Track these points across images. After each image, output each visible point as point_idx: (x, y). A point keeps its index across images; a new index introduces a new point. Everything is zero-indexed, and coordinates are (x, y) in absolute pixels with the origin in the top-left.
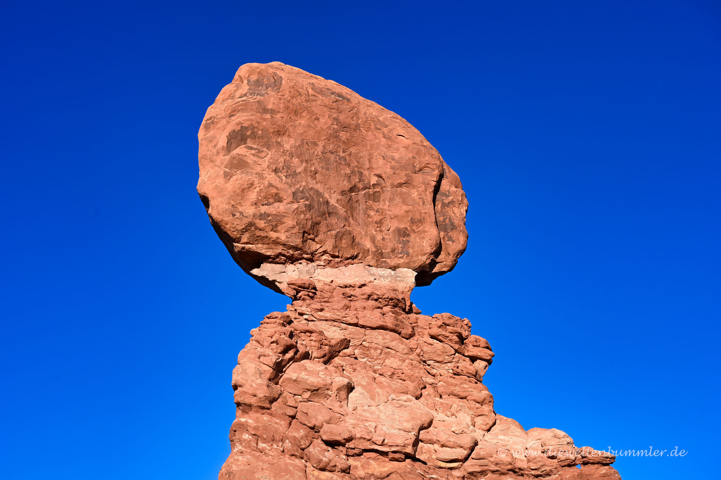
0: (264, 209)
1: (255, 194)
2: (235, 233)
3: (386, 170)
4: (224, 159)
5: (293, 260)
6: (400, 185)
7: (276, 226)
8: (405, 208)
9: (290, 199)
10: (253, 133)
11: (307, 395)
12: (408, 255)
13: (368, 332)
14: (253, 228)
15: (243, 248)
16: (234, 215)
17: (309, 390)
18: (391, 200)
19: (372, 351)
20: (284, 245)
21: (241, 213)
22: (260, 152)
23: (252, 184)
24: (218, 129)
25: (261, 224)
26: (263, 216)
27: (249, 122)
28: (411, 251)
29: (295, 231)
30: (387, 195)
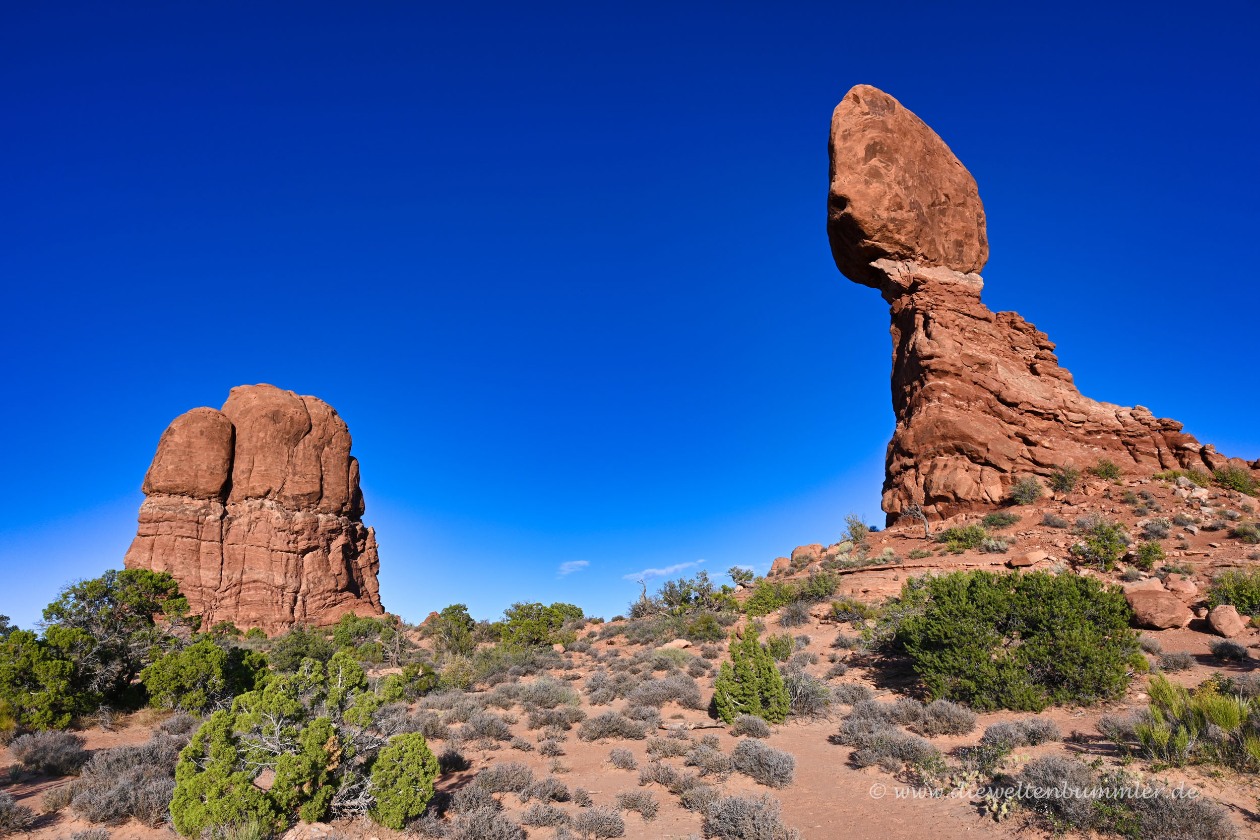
0: (893, 214)
1: (887, 201)
2: (871, 232)
3: (951, 192)
4: (862, 168)
5: (902, 258)
6: (959, 205)
7: (900, 229)
8: (962, 224)
9: (908, 208)
10: (881, 148)
11: (975, 367)
12: (962, 261)
13: (977, 321)
14: (884, 229)
15: (873, 244)
16: (874, 217)
17: (978, 363)
18: (953, 216)
19: (981, 337)
20: (902, 245)
21: (879, 216)
22: (888, 165)
23: (885, 192)
24: (854, 141)
25: (891, 226)
26: (893, 220)
27: (879, 139)
28: (965, 259)
29: (911, 235)
30: (950, 212)
